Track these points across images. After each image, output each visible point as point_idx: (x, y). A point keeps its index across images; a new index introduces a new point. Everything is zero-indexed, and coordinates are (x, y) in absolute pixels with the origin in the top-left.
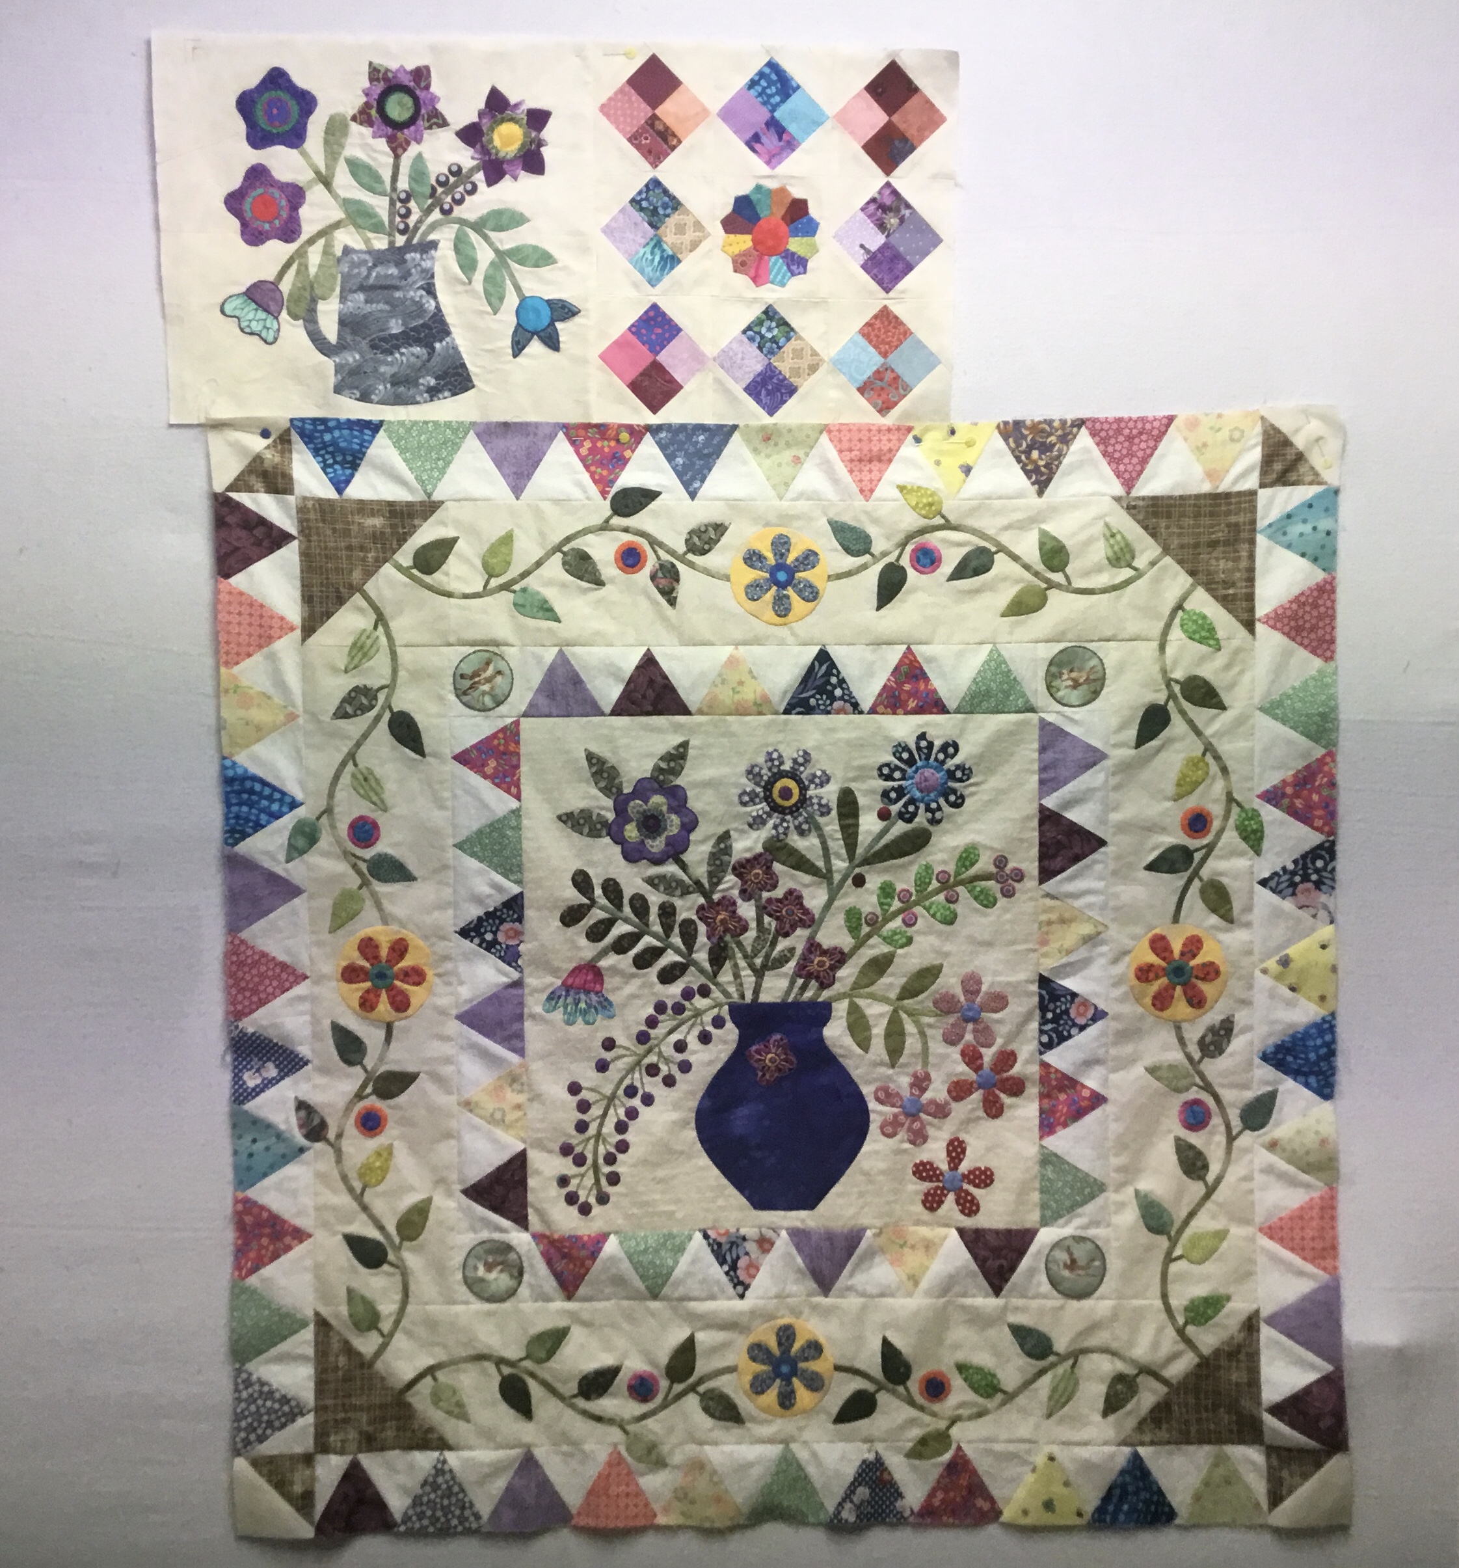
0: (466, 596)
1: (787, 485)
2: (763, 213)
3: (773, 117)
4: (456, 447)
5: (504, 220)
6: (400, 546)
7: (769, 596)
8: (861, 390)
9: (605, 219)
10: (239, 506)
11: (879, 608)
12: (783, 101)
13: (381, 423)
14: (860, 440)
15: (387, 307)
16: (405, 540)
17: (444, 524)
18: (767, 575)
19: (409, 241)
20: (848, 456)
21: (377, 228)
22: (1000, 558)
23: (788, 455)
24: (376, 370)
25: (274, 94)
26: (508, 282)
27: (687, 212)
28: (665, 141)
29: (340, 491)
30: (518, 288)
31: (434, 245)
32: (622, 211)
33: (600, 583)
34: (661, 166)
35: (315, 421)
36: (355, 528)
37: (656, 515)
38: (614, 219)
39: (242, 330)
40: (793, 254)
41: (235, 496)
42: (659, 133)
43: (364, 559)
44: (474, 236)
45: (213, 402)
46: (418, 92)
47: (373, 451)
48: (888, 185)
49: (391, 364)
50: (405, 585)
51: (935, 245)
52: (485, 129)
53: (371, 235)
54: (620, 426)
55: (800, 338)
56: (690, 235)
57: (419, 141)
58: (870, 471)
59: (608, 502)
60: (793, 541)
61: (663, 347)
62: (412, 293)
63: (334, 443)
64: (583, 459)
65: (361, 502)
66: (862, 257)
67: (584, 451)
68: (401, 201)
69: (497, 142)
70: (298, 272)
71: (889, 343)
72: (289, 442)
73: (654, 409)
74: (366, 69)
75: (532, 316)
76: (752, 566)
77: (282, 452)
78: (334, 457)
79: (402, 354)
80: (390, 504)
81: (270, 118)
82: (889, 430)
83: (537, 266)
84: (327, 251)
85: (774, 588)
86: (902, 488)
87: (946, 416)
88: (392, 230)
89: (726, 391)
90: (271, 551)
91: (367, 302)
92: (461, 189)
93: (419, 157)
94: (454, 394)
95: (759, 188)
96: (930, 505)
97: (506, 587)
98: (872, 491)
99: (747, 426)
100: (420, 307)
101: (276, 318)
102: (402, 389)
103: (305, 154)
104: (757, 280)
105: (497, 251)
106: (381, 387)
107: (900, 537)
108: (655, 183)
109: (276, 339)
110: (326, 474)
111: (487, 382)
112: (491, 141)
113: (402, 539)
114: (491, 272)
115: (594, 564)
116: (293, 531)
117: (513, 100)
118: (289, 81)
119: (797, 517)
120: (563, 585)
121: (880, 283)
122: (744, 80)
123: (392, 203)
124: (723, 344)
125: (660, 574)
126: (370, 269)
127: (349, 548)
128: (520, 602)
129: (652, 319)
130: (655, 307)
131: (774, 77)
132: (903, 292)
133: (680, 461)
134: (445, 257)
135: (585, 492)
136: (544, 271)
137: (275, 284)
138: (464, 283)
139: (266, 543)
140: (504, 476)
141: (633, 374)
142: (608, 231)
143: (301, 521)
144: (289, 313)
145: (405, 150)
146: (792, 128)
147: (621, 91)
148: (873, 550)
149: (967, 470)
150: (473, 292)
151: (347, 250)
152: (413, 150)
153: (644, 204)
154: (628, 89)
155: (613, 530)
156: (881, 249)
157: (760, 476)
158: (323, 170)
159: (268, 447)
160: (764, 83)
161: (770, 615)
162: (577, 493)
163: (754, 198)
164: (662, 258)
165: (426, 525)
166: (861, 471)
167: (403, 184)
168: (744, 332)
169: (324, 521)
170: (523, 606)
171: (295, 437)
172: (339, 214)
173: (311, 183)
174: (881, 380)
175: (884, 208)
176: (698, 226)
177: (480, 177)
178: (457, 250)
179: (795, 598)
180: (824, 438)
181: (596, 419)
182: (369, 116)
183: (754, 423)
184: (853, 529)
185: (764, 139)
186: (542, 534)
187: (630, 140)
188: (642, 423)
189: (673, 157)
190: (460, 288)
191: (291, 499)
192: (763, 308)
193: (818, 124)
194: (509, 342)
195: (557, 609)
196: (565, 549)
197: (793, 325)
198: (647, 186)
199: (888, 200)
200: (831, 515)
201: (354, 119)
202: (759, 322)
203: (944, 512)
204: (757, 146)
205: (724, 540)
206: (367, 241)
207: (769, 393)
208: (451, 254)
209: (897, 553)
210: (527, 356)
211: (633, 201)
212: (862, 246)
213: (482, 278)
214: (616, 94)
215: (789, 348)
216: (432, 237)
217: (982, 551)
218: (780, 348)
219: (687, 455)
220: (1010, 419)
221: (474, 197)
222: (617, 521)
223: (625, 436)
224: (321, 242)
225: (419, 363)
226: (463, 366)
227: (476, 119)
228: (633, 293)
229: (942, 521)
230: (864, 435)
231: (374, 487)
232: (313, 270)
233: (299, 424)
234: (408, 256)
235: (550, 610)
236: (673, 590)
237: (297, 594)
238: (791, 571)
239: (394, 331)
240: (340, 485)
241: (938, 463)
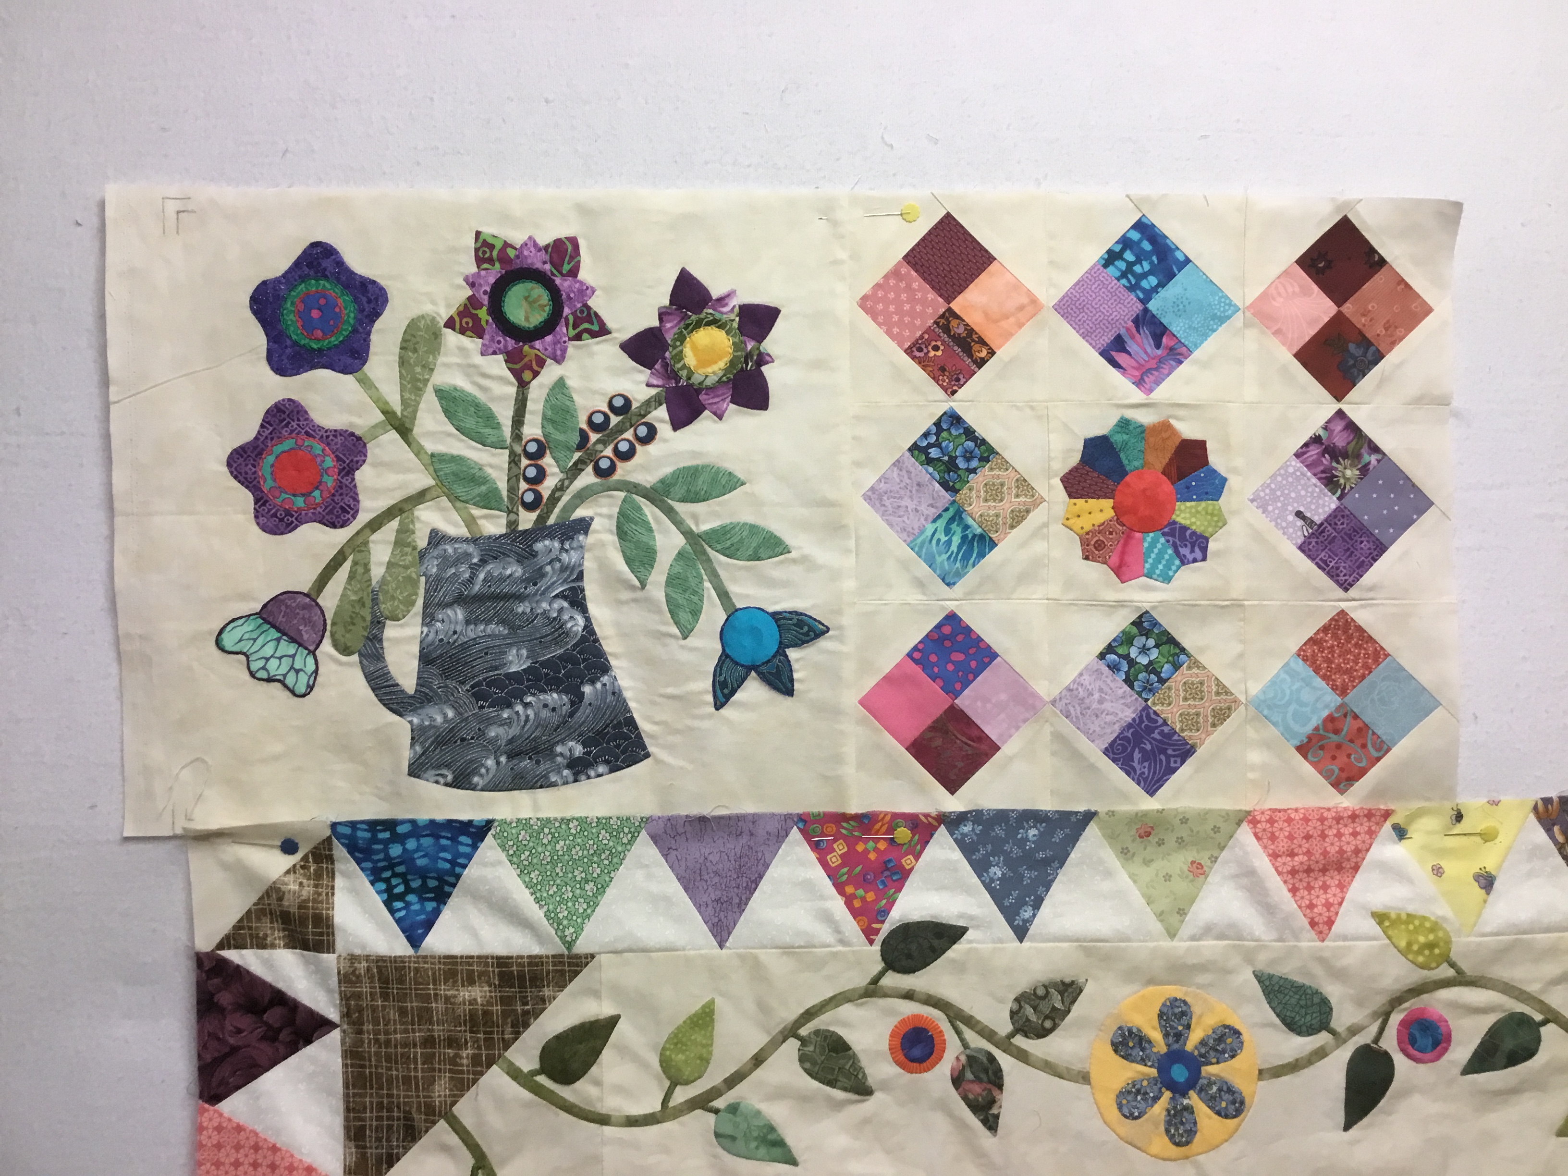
0: (632, 1122)
1: (1182, 912)
2: (1131, 461)
3: (1146, 310)
4: (615, 860)
5: (701, 483)
6: (517, 1035)
7: (1159, 1110)
8: (1303, 750)
9: (870, 479)
10: (239, 973)
11: (1347, 1127)
12: (1162, 285)
13: (489, 824)
14: (1308, 837)
15: (502, 630)
16: (526, 1025)
17: (596, 994)
18: (1153, 1072)
19: (542, 519)
20: (1289, 863)
21: (489, 500)
22: (1549, 1032)
23: (1179, 861)
24: (482, 733)
25: (312, 286)
26: (707, 584)
27: (1006, 465)
28: (968, 351)
29: (415, 941)
30: (724, 595)
31: (584, 526)
32: (898, 464)
33: (863, 1090)
34: (961, 393)
35: (373, 825)
36: (438, 1006)
37: (960, 968)
38: (884, 478)
39: (252, 675)
40: (1184, 529)
41: (232, 955)
42: (958, 340)
43: (454, 1061)
44: (650, 511)
45: (199, 798)
46: (558, 281)
47: (472, 873)
48: (1340, 414)
49: (508, 723)
50: (527, 1105)
51: (1421, 512)
52: (669, 338)
53: (476, 512)
54: (895, 816)
55: (1197, 664)
56: (1011, 502)
57: (559, 359)
58: (1325, 888)
59: (877, 948)
60: (1196, 1010)
61: (966, 684)
62: (545, 605)
63: (407, 859)
64: (832, 873)
65: (451, 959)
66: (1299, 531)
67: (834, 859)
68: (529, 456)
69: (690, 359)
70: (352, 577)
71: (1347, 672)
72: (331, 859)
73: (952, 786)
74: (470, 242)
75: (747, 642)
76: (1126, 1057)
77: (318, 876)
78: (406, 883)
79: (527, 705)
80: (502, 962)
81: (308, 326)
82: (1354, 817)
83: (756, 557)
84: (402, 541)
85: (1167, 1094)
86: (1380, 918)
87: (1450, 792)
88: (515, 502)
89: (1076, 755)
90: (293, 1049)
91: (468, 622)
92: (629, 435)
93: (560, 384)
94: (612, 771)
95: (1124, 424)
96: (1431, 946)
97: (702, 1103)
98: (1330, 923)
99: (1112, 813)
100: (557, 625)
101: (313, 653)
102: (526, 763)
103: (367, 384)
104: (1122, 572)
105: (688, 534)
106: (490, 763)
107: (1379, 1002)
108: (954, 419)
109: (311, 688)
110: (392, 911)
111: (671, 748)
112: (680, 356)
113: (520, 1024)
114: (677, 569)
115: (854, 1058)
116: (333, 1015)
117: (716, 292)
118: (340, 263)
119: (1202, 968)
120: (804, 1099)
121: (1333, 574)
122: (1095, 253)
123: (514, 460)
124: (1068, 676)
125: (969, 1075)
126: (474, 569)
127: (429, 1042)
128: (728, 1130)
129: (946, 638)
130: (952, 618)
131: (1147, 246)
132: (1371, 589)
133: (996, 872)
134: (603, 544)
135: (837, 931)
136: (769, 567)
137: (312, 597)
138: (633, 588)
139: (284, 1036)
140: (699, 907)
141: (916, 727)
142: (874, 497)
143: (345, 998)
144: (336, 645)
145: (536, 374)
146: (1177, 327)
147: (895, 273)
148: (1333, 1024)
149: (1487, 882)
150: (649, 603)
151: (436, 538)
152: (551, 373)
153: (934, 453)
154: (905, 269)
155: (886, 996)
156: (1333, 518)
157: (1137, 898)
158: (398, 409)
159: (292, 870)
160: (1129, 256)
161: (1161, 1143)
162: (824, 934)
163: (1118, 439)
164: (964, 538)
165: (562, 996)
166: (1309, 888)
167: (532, 429)
168: (1102, 656)
169: (385, 996)
170: (733, 1138)
171: (340, 851)
172: (423, 480)
173: (376, 430)
174: (1337, 732)
175: (1335, 453)
176: (1023, 485)
177: (660, 415)
178: (622, 533)
179: (1202, 1110)
180: (1245, 835)
181: (854, 808)
182: (476, 319)
183: (1124, 808)
184: (1300, 990)
185: (1132, 346)
186: (763, 1007)
187: (909, 351)
188: (933, 811)
189: (982, 375)
190: (626, 595)
191: (329, 959)
192: (1134, 617)
193: (1222, 320)
194: (707, 684)
195: (790, 1141)
196: (803, 1032)
197: (1185, 644)
198: (938, 424)
199: (1340, 440)
200: (1260, 966)
201: (450, 324)
202: (1126, 639)
203: (1453, 956)
204: (1121, 358)
205: (1077, 1010)
206: (470, 522)
207: (1146, 757)
208: (612, 539)
209: (1374, 1029)
210: (741, 705)
211: (914, 448)
212: (1299, 514)
213: (663, 578)
214: (886, 277)
215: (1179, 679)
216: (580, 513)
217: (1518, 1022)
218: (1162, 681)
219: (1010, 863)
220: (1553, 794)
221: (652, 448)
222: (892, 980)
223: (903, 834)
224: (395, 524)
225: (556, 719)
226: (631, 722)
227: (656, 323)
228: (915, 597)
229: (1451, 972)
230: (1314, 827)
231: (475, 935)
232: (377, 572)
233: (347, 831)
234: (539, 546)
235: (780, 1143)
236: (992, 1102)
237: (337, 1122)
238: (1194, 1063)
239: (514, 669)
240: (414, 935)
241: (1438, 871)
